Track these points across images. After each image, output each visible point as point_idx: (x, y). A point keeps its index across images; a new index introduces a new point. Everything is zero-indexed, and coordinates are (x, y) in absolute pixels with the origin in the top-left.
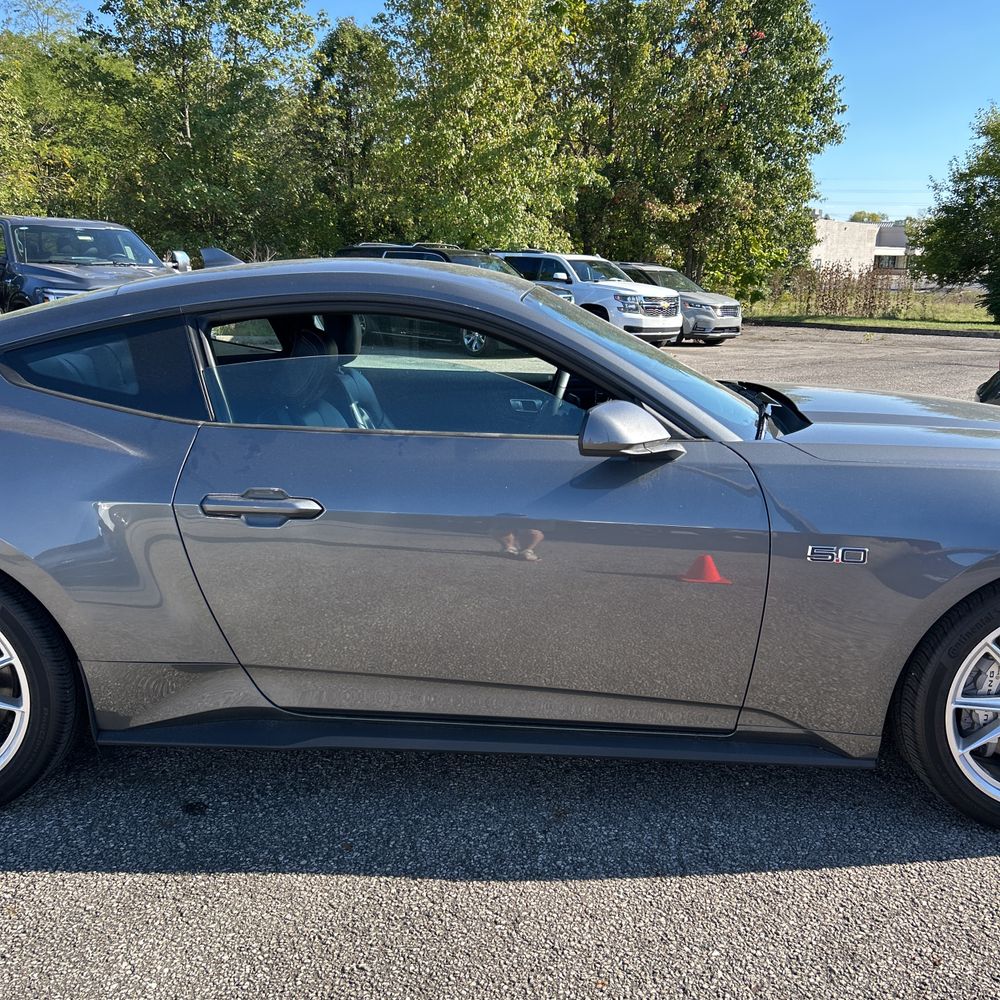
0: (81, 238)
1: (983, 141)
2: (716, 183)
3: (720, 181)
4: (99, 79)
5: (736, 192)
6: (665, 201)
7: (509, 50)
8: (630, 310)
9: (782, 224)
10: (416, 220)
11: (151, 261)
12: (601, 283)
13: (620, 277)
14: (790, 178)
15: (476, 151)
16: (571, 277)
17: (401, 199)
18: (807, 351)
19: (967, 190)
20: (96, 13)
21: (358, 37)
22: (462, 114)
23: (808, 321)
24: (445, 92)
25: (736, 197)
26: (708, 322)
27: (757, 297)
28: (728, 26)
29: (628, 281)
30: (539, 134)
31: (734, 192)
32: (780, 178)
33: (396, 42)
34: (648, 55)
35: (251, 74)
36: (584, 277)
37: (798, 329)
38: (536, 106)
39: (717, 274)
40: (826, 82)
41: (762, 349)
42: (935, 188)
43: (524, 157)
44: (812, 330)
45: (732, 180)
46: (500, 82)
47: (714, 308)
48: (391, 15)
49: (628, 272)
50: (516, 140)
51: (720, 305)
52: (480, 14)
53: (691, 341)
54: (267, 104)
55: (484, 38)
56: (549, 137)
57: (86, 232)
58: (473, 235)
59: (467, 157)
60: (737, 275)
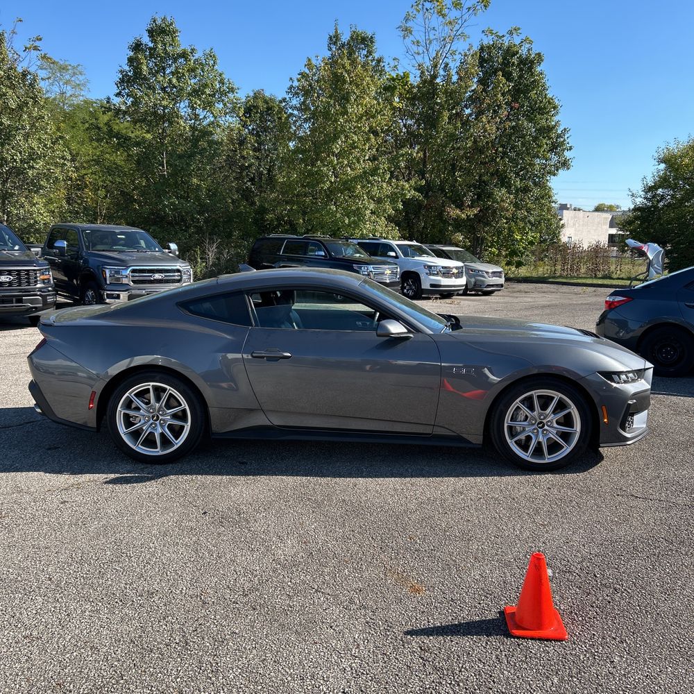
0: (119, 236)
1: (663, 166)
2: (490, 195)
3: (492, 194)
4: (114, 137)
5: (503, 201)
6: (457, 207)
7: (361, 118)
8: (434, 275)
9: (532, 219)
10: (304, 220)
11: (157, 249)
12: (416, 258)
13: (428, 254)
14: (536, 191)
15: (341, 178)
16: (398, 254)
17: (295, 207)
18: (544, 299)
19: (654, 197)
20: (112, 97)
21: (266, 102)
22: (332, 158)
23: (550, 280)
24: (322, 145)
25: (502, 204)
26: (483, 281)
27: (519, 264)
28: (496, 100)
29: (433, 257)
30: (379, 169)
31: (501, 201)
32: (531, 191)
33: (292, 114)
34: (446, 119)
35: (205, 133)
36: (406, 254)
37: (544, 285)
38: (377, 150)
39: (493, 250)
40: (559, 132)
41: (517, 297)
42: (633, 195)
43: (369, 182)
44: (552, 286)
45: (501, 193)
46: (355, 138)
47: (487, 272)
48: (290, 98)
49: (433, 251)
50: (365, 172)
51: (490, 271)
52: (343, 99)
53: (473, 293)
54: (214, 151)
55: (346, 113)
56: (385, 170)
57: (121, 233)
58: (339, 228)
59: (335, 182)
60: (507, 249)
